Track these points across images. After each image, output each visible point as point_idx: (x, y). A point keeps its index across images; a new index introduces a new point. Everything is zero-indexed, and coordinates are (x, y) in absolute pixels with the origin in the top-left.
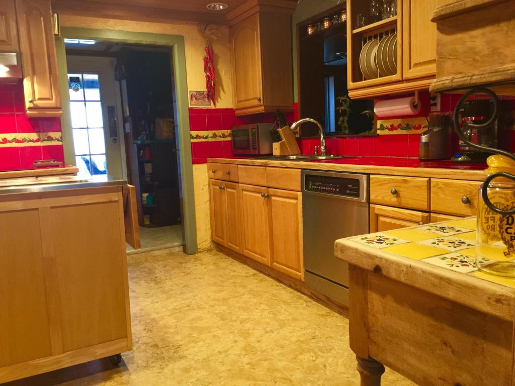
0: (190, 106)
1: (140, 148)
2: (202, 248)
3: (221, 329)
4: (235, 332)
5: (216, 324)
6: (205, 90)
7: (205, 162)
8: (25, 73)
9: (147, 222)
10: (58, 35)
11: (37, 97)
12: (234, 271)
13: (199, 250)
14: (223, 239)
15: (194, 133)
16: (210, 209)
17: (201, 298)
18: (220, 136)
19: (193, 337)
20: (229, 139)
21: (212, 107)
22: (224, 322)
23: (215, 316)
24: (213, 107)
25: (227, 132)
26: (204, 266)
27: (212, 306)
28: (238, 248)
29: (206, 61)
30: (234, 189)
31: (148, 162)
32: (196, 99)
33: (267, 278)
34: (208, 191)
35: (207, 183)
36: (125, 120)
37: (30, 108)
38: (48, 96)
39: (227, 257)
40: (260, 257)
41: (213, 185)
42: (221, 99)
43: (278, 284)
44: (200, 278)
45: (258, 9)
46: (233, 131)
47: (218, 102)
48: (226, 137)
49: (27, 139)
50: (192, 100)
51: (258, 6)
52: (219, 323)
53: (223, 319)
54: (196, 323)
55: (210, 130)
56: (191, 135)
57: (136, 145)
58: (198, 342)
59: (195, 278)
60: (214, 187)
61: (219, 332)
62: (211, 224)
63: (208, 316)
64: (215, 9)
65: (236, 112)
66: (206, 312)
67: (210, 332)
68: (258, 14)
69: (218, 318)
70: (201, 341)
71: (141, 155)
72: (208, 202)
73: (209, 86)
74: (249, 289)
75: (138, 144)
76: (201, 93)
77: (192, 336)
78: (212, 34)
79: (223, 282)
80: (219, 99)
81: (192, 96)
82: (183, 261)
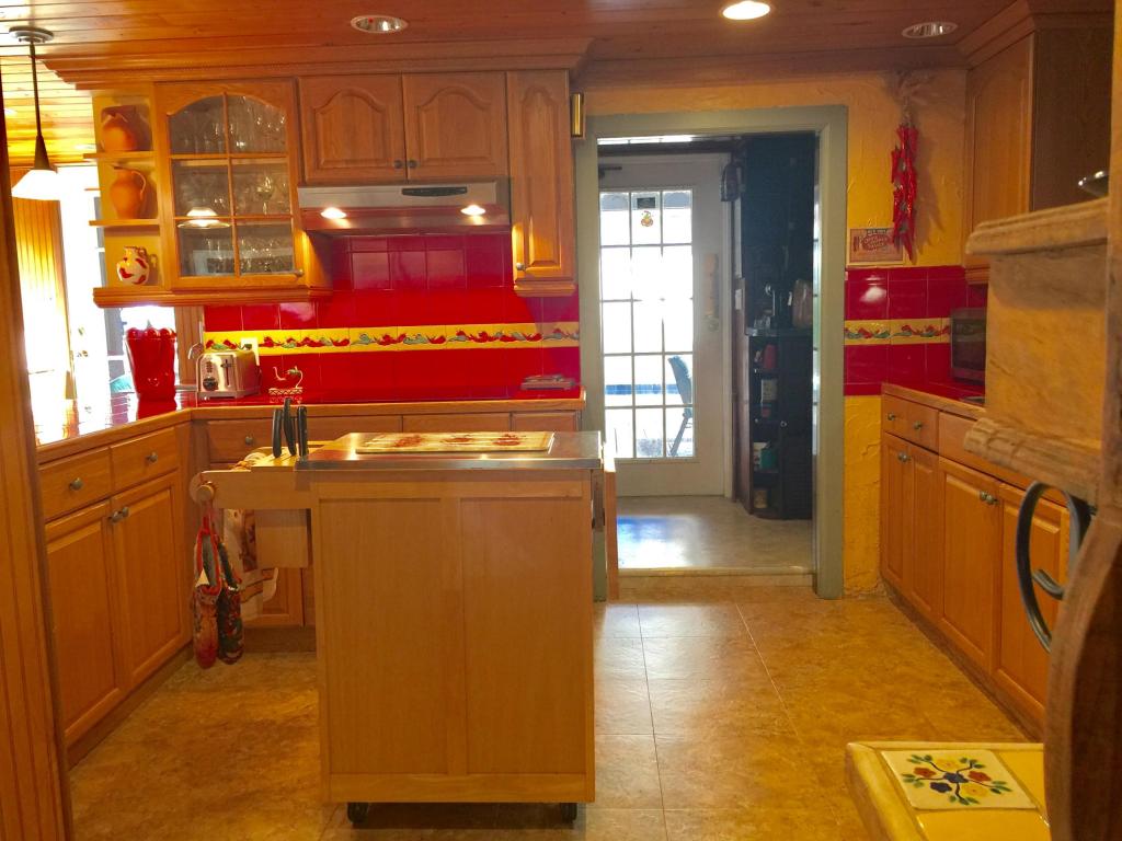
0: (848, 264)
1: (755, 345)
2: (855, 589)
3: (806, 807)
4: (835, 823)
5: (802, 790)
6: (892, 225)
7: (874, 390)
8: (515, 215)
9: (761, 505)
10: (581, 136)
11: (532, 260)
12: (908, 664)
13: (847, 593)
14: (900, 577)
15: (854, 325)
16: (882, 502)
17: (799, 716)
18: (918, 333)
19: (738, 807)
20: (944, 339)
21: (906, 263)
22: (823, 790)
23: (809, 770)
24: (909, 264)
25: (941, 323)
26: (843, 634)
27: (815, 743)
28: (929, 609)
29: (897, 157)
30: (928, 465)
31: (769, 376)
32: (865, 246)
33: (985, 700)
34: (879, 459)
35: (878, 441)
36: (735, 285)
37: (518, 280)
38: (550, 256)
39: (908, 621)
40: (973, 645)
41: (889, 447)
42: (930, 244)
43: (1006, 724)
44: (819, 664)
45: (1031, 24)
46: (955, 322)
47: (921, 252)
48: (938, 334)
49: (519, 334)
50: (855, 250)
51: (1031, 19)
52: (811, 790)
53: (822, 782)
54: (760, 775)
55: (895, 317)
56: (846, 330)
57: (748, 337)
58: (744, 822)
59: (809, 662)
60: (891, 452)
61: (802, 812)
62: (881, 536)
63: (793, 764)
64: (925, 35)
65: (968, 275)
66: (794, 752)
67: (780, 806)
68: (1032, 37)
69: (815, 778)
70: (752, 821)
71: (756, 360)
72: (878, 486)
73: (898, 215)
74: (922, 721)
75: (751, 338)
76: (878, 234)
77: (740, 803)
78: (915, 93)
79: (869, 685)
80: (926, 244)
81: (855, 241)
82: (802, 612)
